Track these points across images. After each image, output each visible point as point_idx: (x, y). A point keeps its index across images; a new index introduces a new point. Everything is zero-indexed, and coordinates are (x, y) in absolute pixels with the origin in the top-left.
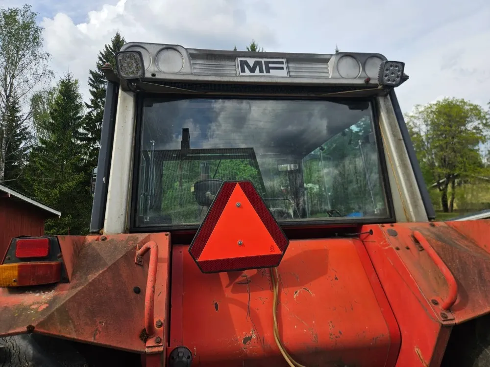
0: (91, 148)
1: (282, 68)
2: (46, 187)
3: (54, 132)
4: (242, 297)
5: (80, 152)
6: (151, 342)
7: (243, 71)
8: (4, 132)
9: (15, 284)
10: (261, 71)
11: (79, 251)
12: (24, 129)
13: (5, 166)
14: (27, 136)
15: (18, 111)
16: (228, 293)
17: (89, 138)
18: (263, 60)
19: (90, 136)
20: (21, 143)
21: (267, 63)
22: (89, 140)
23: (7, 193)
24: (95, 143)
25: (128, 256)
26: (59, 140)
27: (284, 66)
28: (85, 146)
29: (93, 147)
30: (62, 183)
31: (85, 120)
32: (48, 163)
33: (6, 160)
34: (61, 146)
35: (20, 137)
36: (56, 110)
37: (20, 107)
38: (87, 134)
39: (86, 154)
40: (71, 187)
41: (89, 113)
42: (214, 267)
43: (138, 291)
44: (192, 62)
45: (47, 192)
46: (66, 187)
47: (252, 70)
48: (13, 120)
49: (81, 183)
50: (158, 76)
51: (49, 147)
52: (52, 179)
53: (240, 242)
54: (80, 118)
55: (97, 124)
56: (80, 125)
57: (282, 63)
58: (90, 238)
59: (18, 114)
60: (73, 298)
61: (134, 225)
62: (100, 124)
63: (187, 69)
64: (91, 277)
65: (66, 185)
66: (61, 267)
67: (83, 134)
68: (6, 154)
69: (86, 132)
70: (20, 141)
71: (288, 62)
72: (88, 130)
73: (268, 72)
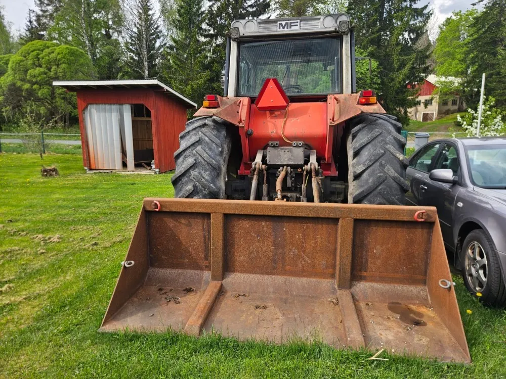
0: (214, 45)
1: (297, 25)
2: (181, 85)
3: (181, 29)
4: (273, 121)
5: (204, 50)
6: (241, 124)
7: (280, 28)
8: (144, 33)
9: (208, 106)
10: (287, 28)
11: (221, 101)
12: (157, 28)
13: (148, 65)
14: (160, 35)
15: (150, 9)
16: (269, 119)
17: (212, 34)
18: (289, 22)
19: (212, 32)
20: (156, 42)
21: (291, 23)
22: (211, 36)
23: (163, 88)
24: (216, 39)
25: (235, 103)
26: (186, 37)
27: (298, 24)
28: (209, 43)
29: (215, 43)
30: (192, 80)
31: (207, 15)
32: (181, 61)
33: (148, 59)
34: (189, 44)
35: (154, 36)
36: (182, 7)
37: (151, 4)
38: (209, 30)
39: (209, 51)
40: (200, 85)
41: (210, 7)
42: (264, 109)
43: (238, 112)
44: (259, 25)
45: (182, 89)
46: (196, 84)
47: (284, 28)
48: (147, 20)
49: (208, 80)
50: (245, 35)
51: (179, 46)
52: (184, 77)
53: (272, 100)
54: (203, 13)
55: (218, 19)
56: (203, 21)
57: (297, 22)
58: (224, 98)
59: (150, 13)
60: (221, 111)
61: (238, 94)
62: (221, 19)
63: (256, 30)
64: (226, 107)
65: (196, 82)
66: (218, 103)
67: (206, 30)
68: (148, 54)
69: (208, 28)
70: (155, 39)
71: (301, 21)
72: (210, 25)
73: (290, 28)
